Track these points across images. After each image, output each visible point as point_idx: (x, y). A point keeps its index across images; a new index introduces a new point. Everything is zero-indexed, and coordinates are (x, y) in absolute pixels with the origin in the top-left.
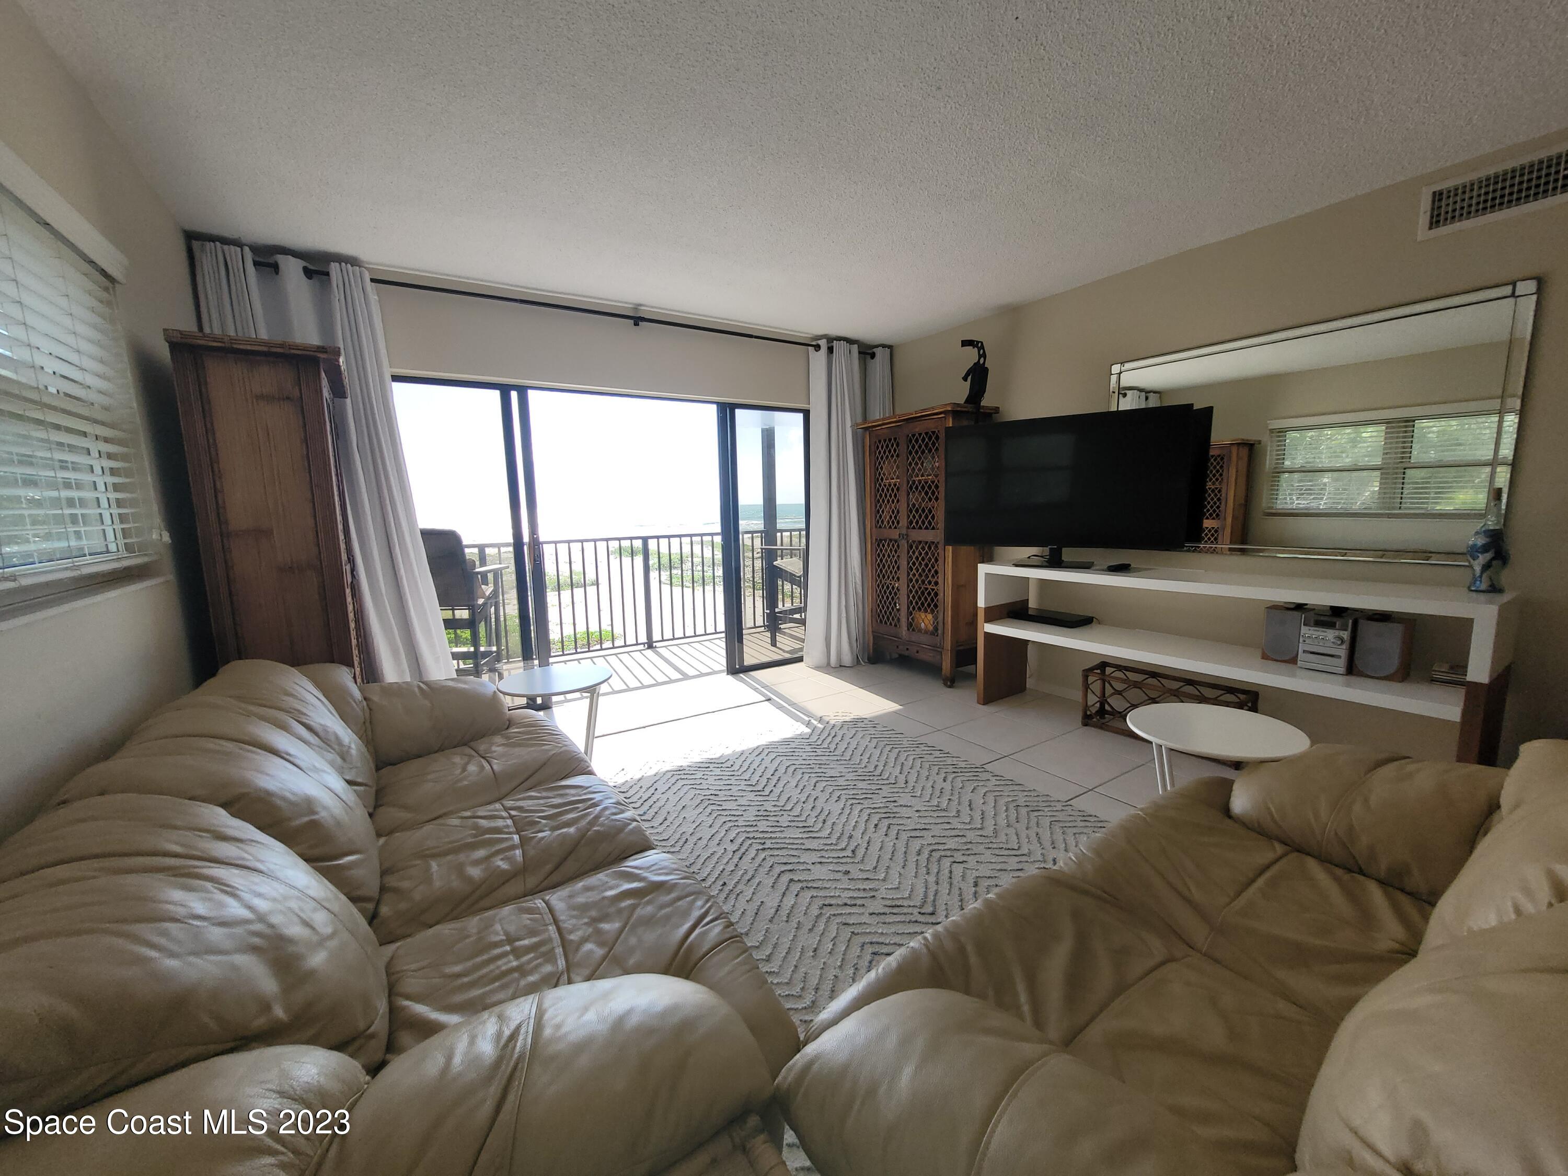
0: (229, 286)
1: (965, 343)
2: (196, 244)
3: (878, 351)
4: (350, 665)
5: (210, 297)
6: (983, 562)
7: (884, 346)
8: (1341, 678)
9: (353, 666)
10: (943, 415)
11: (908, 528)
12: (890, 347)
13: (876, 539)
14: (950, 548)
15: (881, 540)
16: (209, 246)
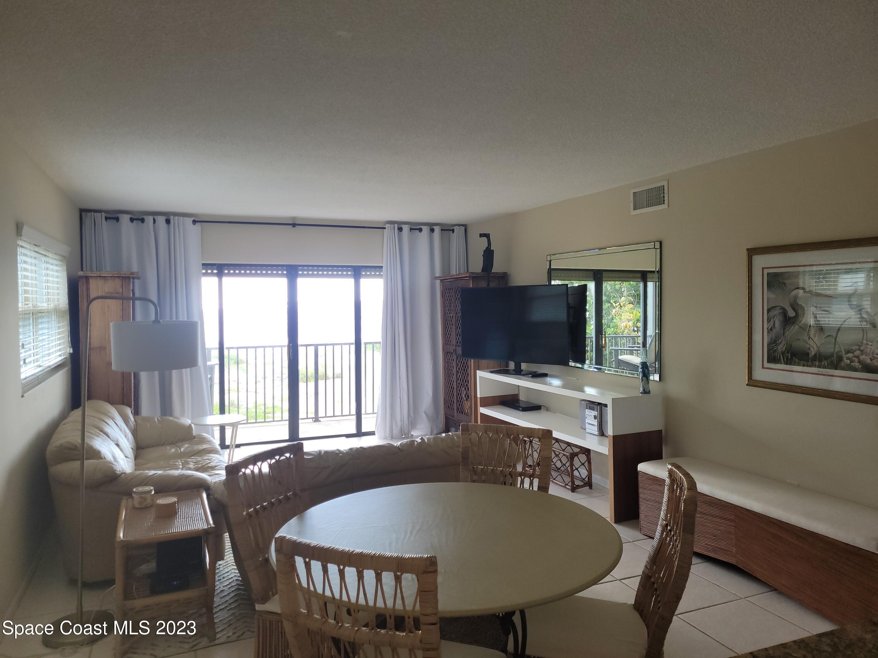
0: (95, 231)
1: (481, 235)
2: (83, 214)
3: (456, 228)
4: (130, 406)
5: (87, 237)
6: (479, 370)
7: (459, 225)
8: (596, 437)
9: (132, 408)
10: (468, 278)
11: (456, 346)
12: (463, 225)
13: (446, 352)
14: (473, 360)
15: (448, 353)
16: (89, 214)
